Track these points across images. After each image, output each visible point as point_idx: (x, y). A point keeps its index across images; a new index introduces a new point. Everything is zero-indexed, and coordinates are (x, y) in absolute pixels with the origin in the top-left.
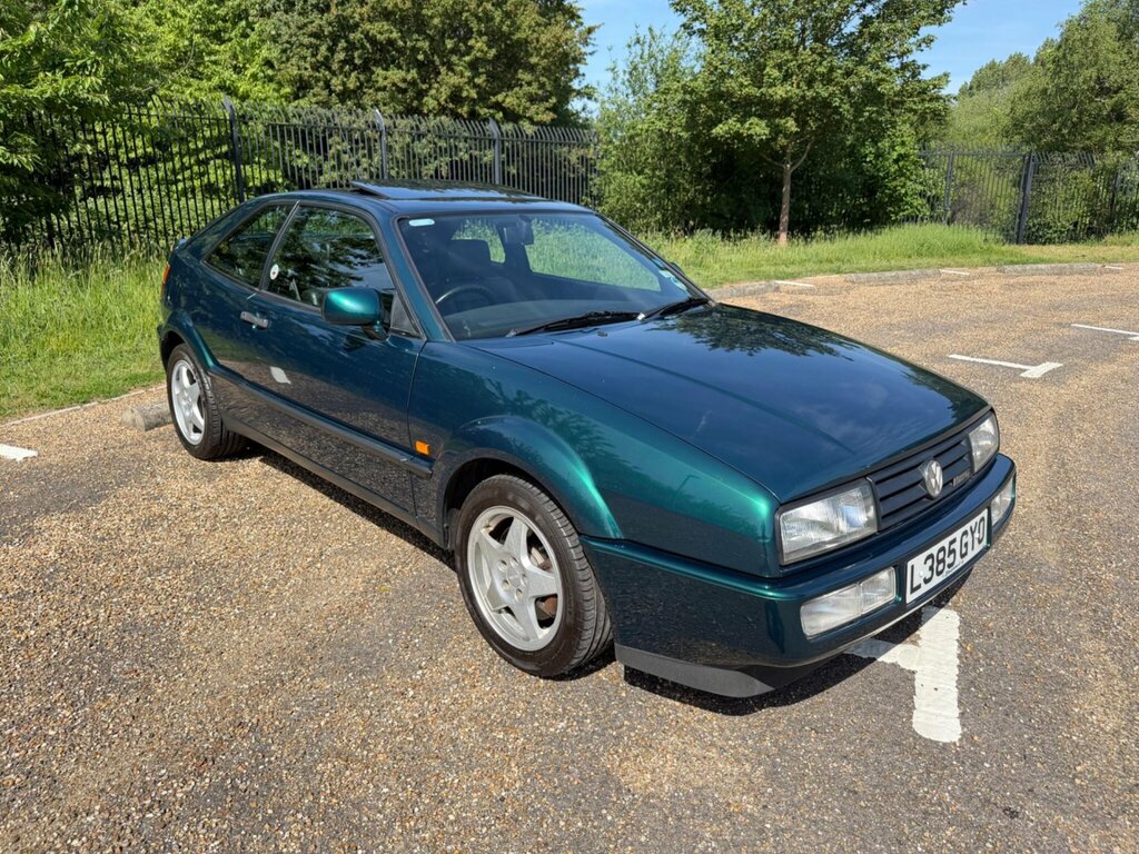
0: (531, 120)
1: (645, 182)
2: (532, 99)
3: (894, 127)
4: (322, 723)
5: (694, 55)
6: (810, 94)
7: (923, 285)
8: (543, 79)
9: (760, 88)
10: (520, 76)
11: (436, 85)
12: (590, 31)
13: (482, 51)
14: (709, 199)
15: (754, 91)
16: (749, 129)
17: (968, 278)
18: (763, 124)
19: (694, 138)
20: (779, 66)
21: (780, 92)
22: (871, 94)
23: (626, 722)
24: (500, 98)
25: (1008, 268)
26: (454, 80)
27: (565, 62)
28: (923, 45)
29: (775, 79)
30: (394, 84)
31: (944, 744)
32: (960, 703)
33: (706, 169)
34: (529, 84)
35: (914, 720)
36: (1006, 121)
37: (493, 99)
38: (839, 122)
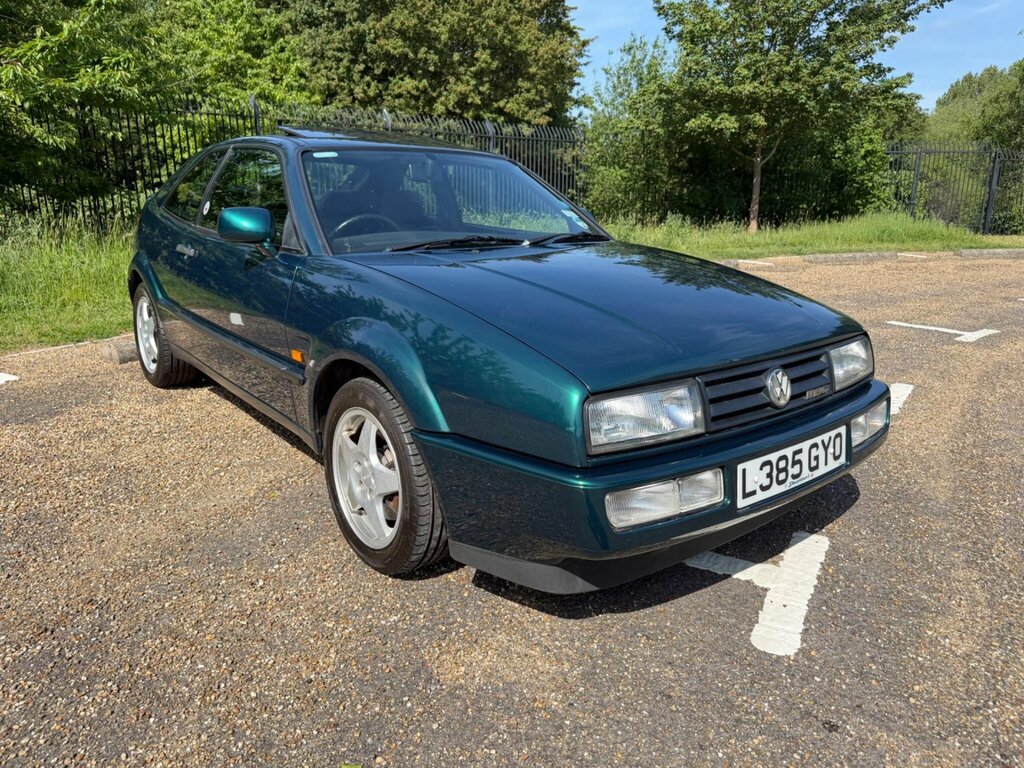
0: (529, 123)
1: (626, 175)
2: (530, 104)
3: (858, 123)
4: (167, 605)
5: (671, 59)
6: (776, 91)
8: (541, 87)
9: (730, 86)
10: (520, 84)
11: (445, 93)
12: (585, 44)
13: (486, 63)
14: (685, 190)
15: (725, 89)
16: (720, 123)
17: (924, 261)
18: (733, 118)
19: (672, 134)
20: (747, 67)
21: (747, 88)
22: (838, 93)
24: (501, 104)
25: (966, 252)
26: (461, 88)
27: (562, 73)
28: (886, 45)
29: (743, 77)
30: (409, 92)
32: (807, 620)
33: (683, 164)
34: (528, 91)
35: (753, 634)
36: (977, 123)
37: (495, 105)
38: (805, 119)
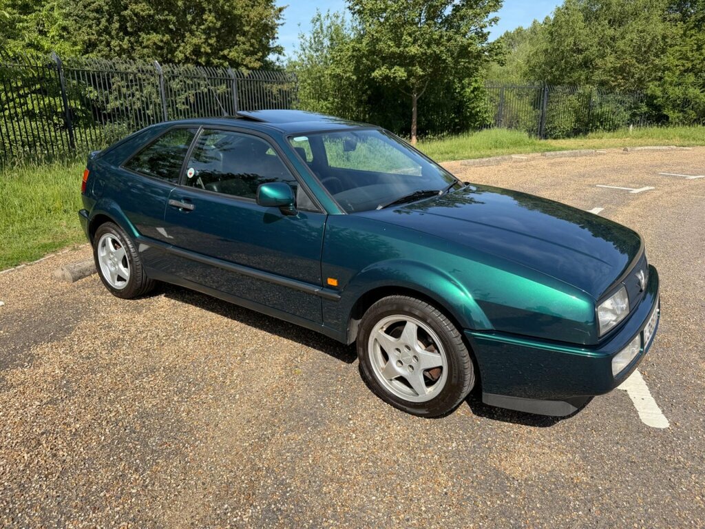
0: (246, 66)
1: (329, 105)
2: (247, 53)
3: (477, 72)
4: (311, 462)
5: (350, 25)
6: (429, 51)
7: (505, 165)
8: (253, 41)
9: (399, 48)
10: (238, 38)
11: (183, 44)
12: (280, 10)
13: (212, 22)
14: (367, 116)
15: (397, 50)
16: (394, 73)
17: (527, 160)
18: (403, 70)
19: (359, 80)
20: (410, 35)
21: (414, 50)
22: (464, 51)
23: (489, 439)
24: (226, 52)
25: (548, 153)
26: (195, 41)
27: (266, 30)
28: (493, 23)
29: (409, 42)
30: (155, 44)
31: (664, 429)
32: (659, 406)
33: (364, 97)
34: (244, 43)
35: (641, 418)
36: (525, 68)
37: (221, 53)
38: (445, 68)
